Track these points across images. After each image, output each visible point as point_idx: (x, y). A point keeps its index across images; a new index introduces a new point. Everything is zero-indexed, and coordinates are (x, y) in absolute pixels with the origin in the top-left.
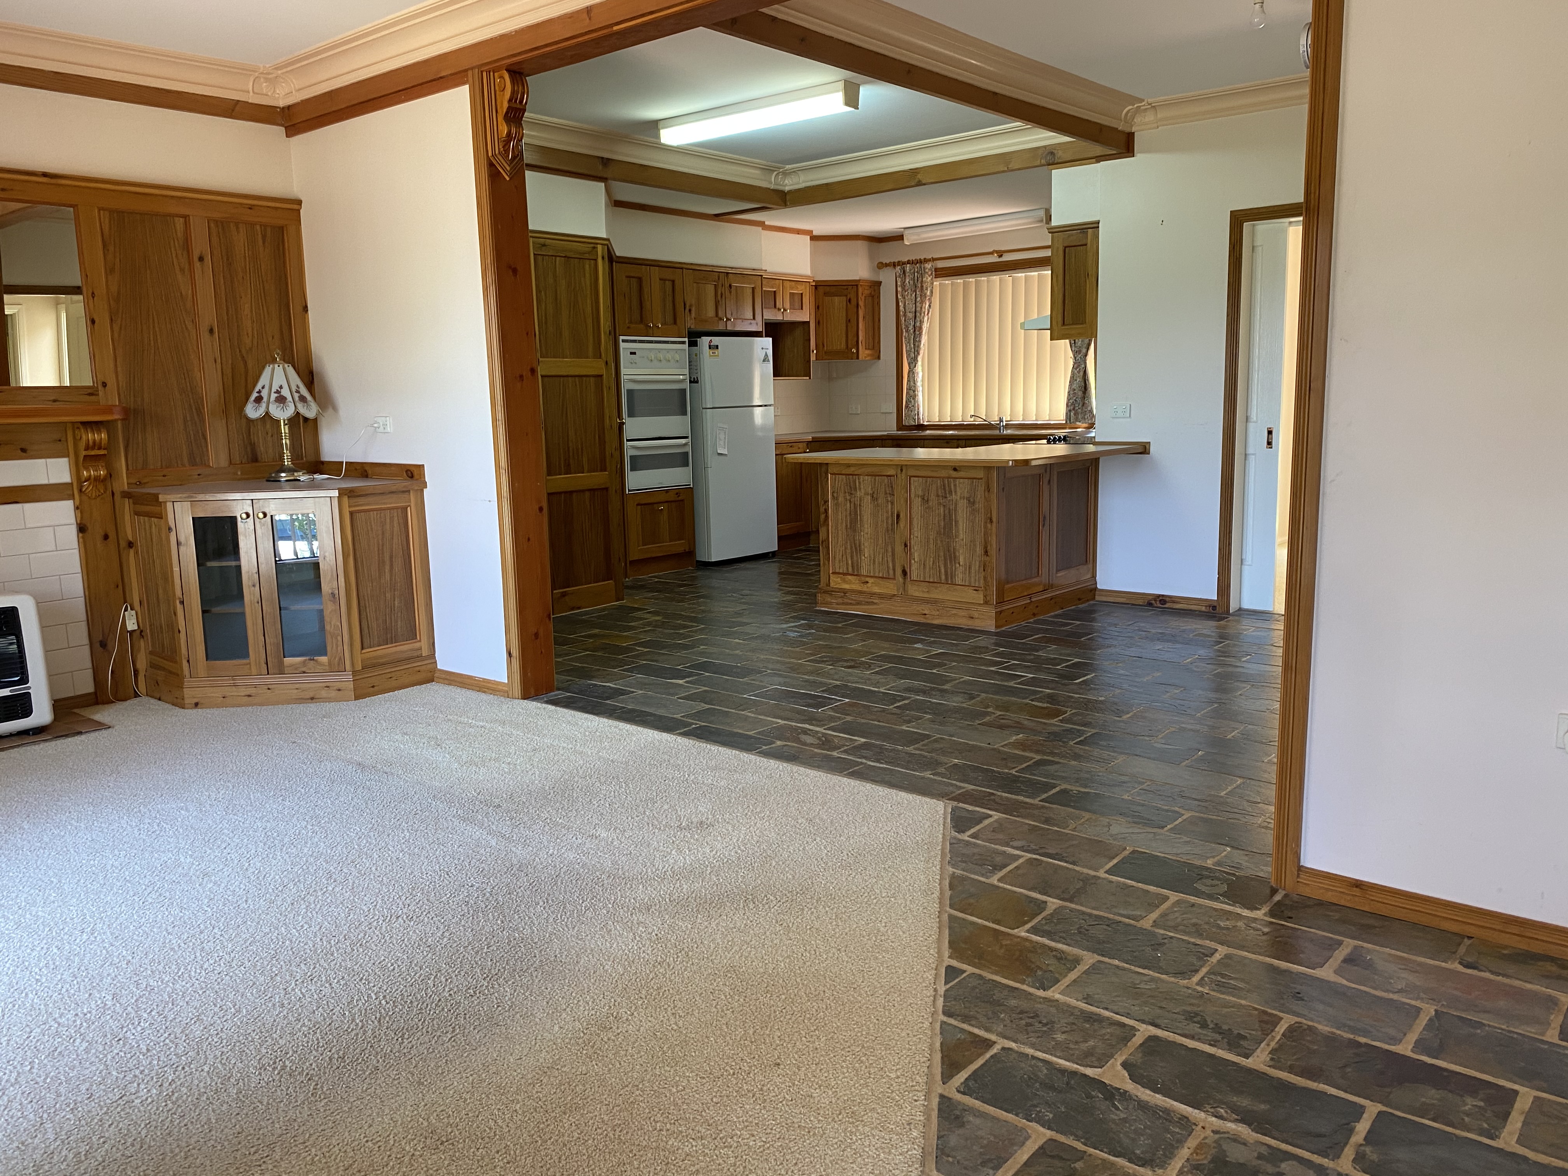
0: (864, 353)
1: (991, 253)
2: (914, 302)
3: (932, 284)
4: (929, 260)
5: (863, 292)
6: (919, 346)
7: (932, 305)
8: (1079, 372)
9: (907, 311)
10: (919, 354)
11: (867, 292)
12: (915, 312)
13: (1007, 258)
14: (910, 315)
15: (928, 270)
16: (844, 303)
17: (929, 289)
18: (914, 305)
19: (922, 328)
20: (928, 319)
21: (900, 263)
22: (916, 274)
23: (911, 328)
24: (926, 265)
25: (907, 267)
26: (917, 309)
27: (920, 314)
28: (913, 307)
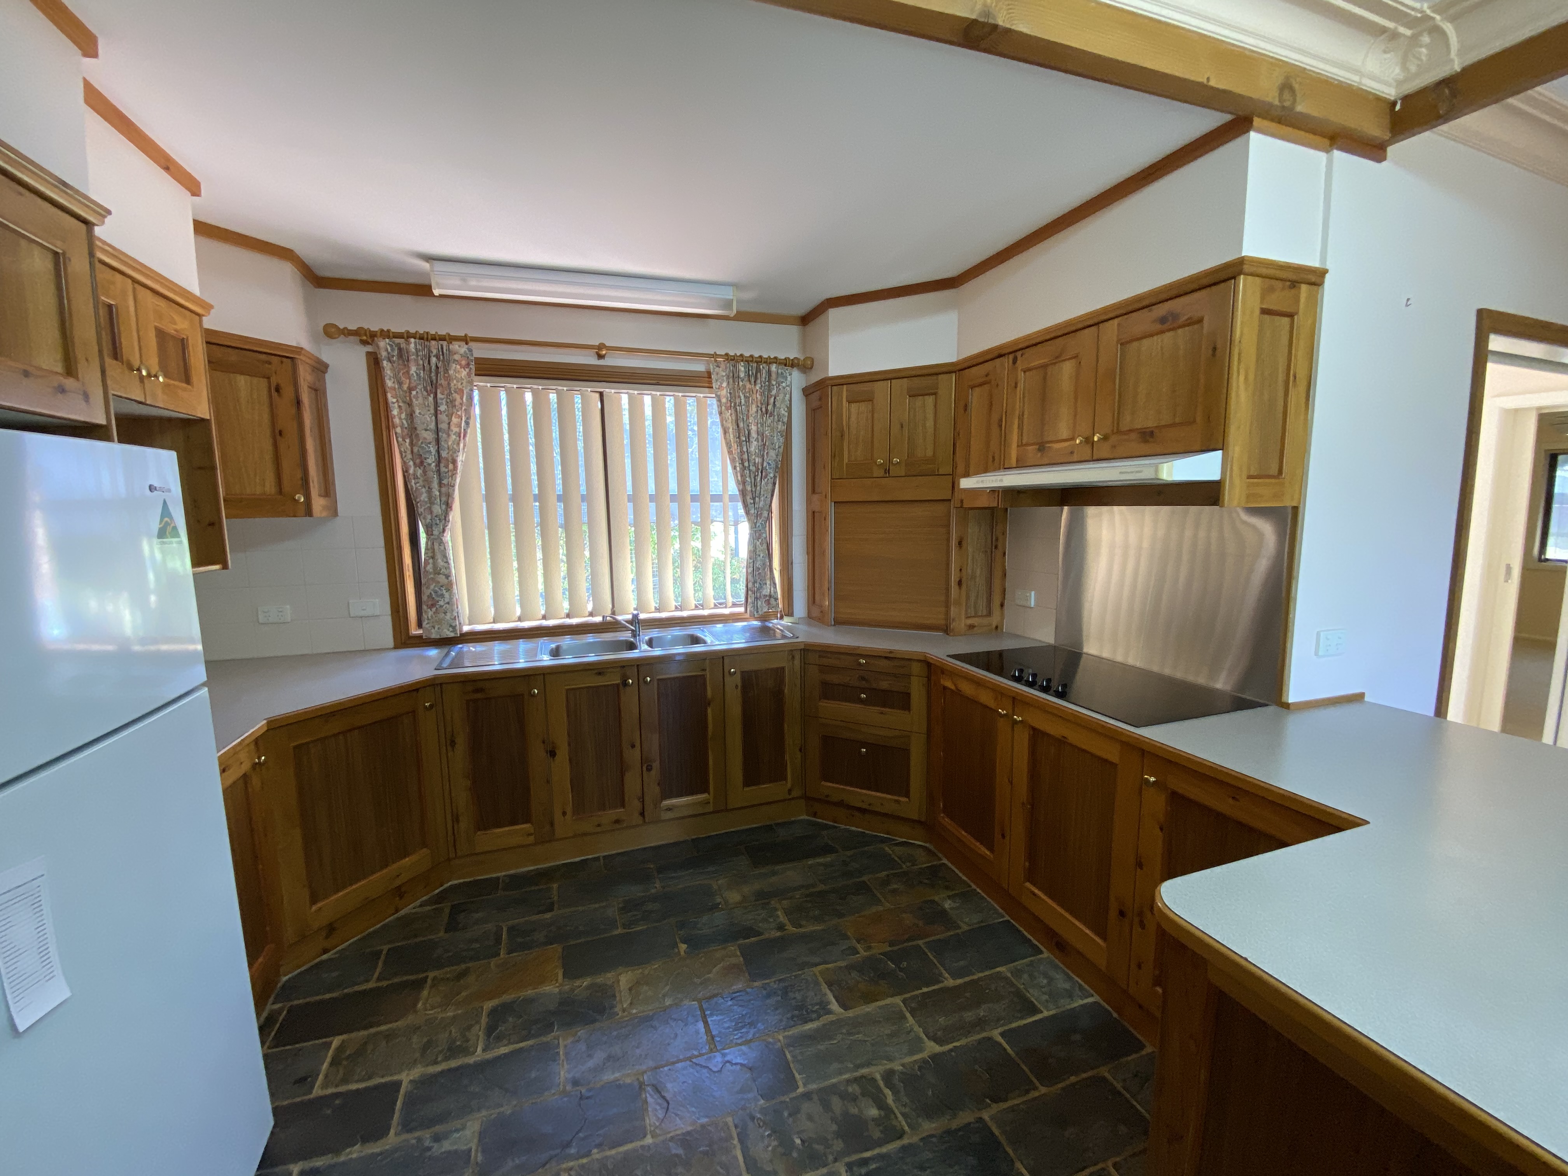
0: (318, 503)
1: (595, 348)
2: (432, 411)
3: (470, 385)
4: (465, 339)
5: (305, 376)
6: (449, 495)
7: (471, 422)
8: (761, 544)
9: (420, 427)
10: (448, 506)
11: (308, 378)
12: (437, 430)
13: (614, 360)
14: (429, 436)
15: (457, 357)
16: (265, 392)
17: (465, 392)
18: (434, 418)
19: (454, 462)
20: (464, 446)
21: (386, 334)
22: (434, 360)
23: (431, 460)
24: (455, 346)
25: (409, 343)
26: (440, 426)
27: (449, 435)
28: (431, 421)
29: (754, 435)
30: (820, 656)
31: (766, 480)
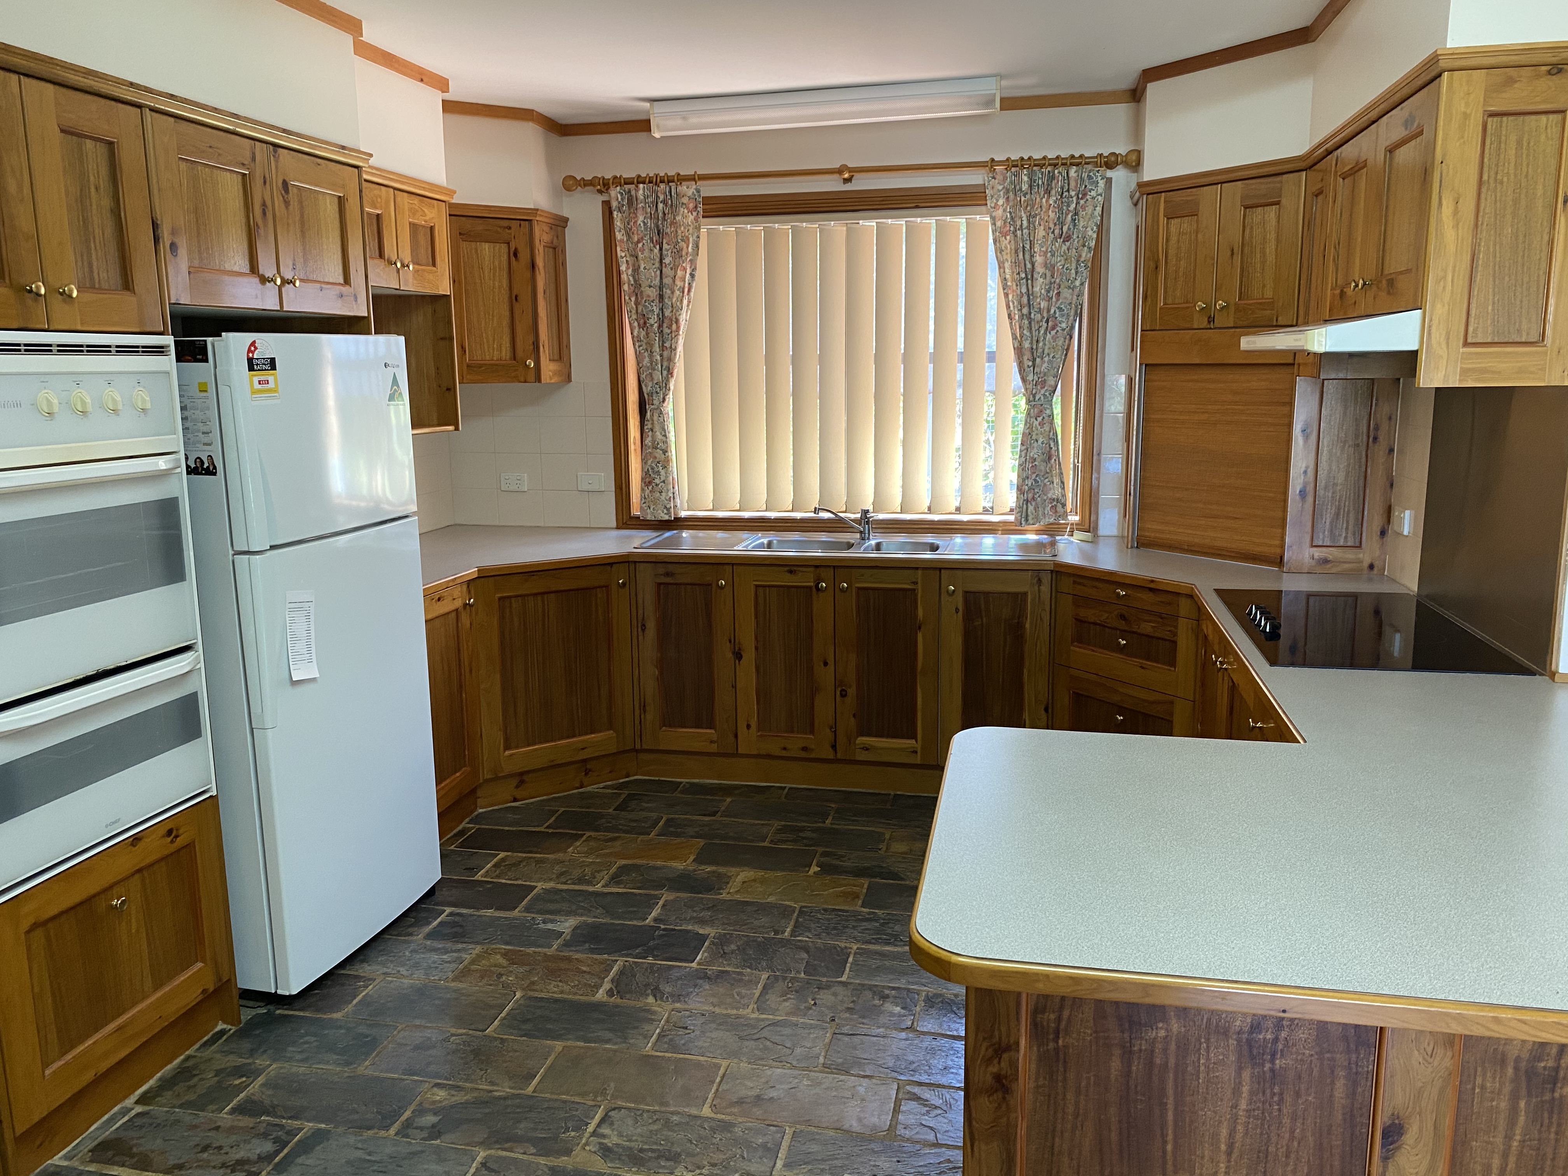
0: (548, 369)
1: (840, 171)
2: (657, 265)
3: (698, 228)
4: (692, 178)
5: (542, 237)
6: (670, 359)
7: (697, 274)
8: (1042, 424)
9: (644, 283)
10: (670, 373)
11: (546, 238)
12: (661, 288)
13: (862, 184)
14: (653, 293)
15: (685, 200)
16: (505, 257)
17: (691, 240)
18: (658, 272)
19: (677, 321)
20: (689, 302)
21: (618, 181)
22: (661, 206)
23: (653, 320)
24: (683, 188)
25: (637, 190)
26: (665, 281)
27: (673, 293)
28: (656, 276)
29: (1040, 269)
30: (1074, 582)
31: (1053, 333)
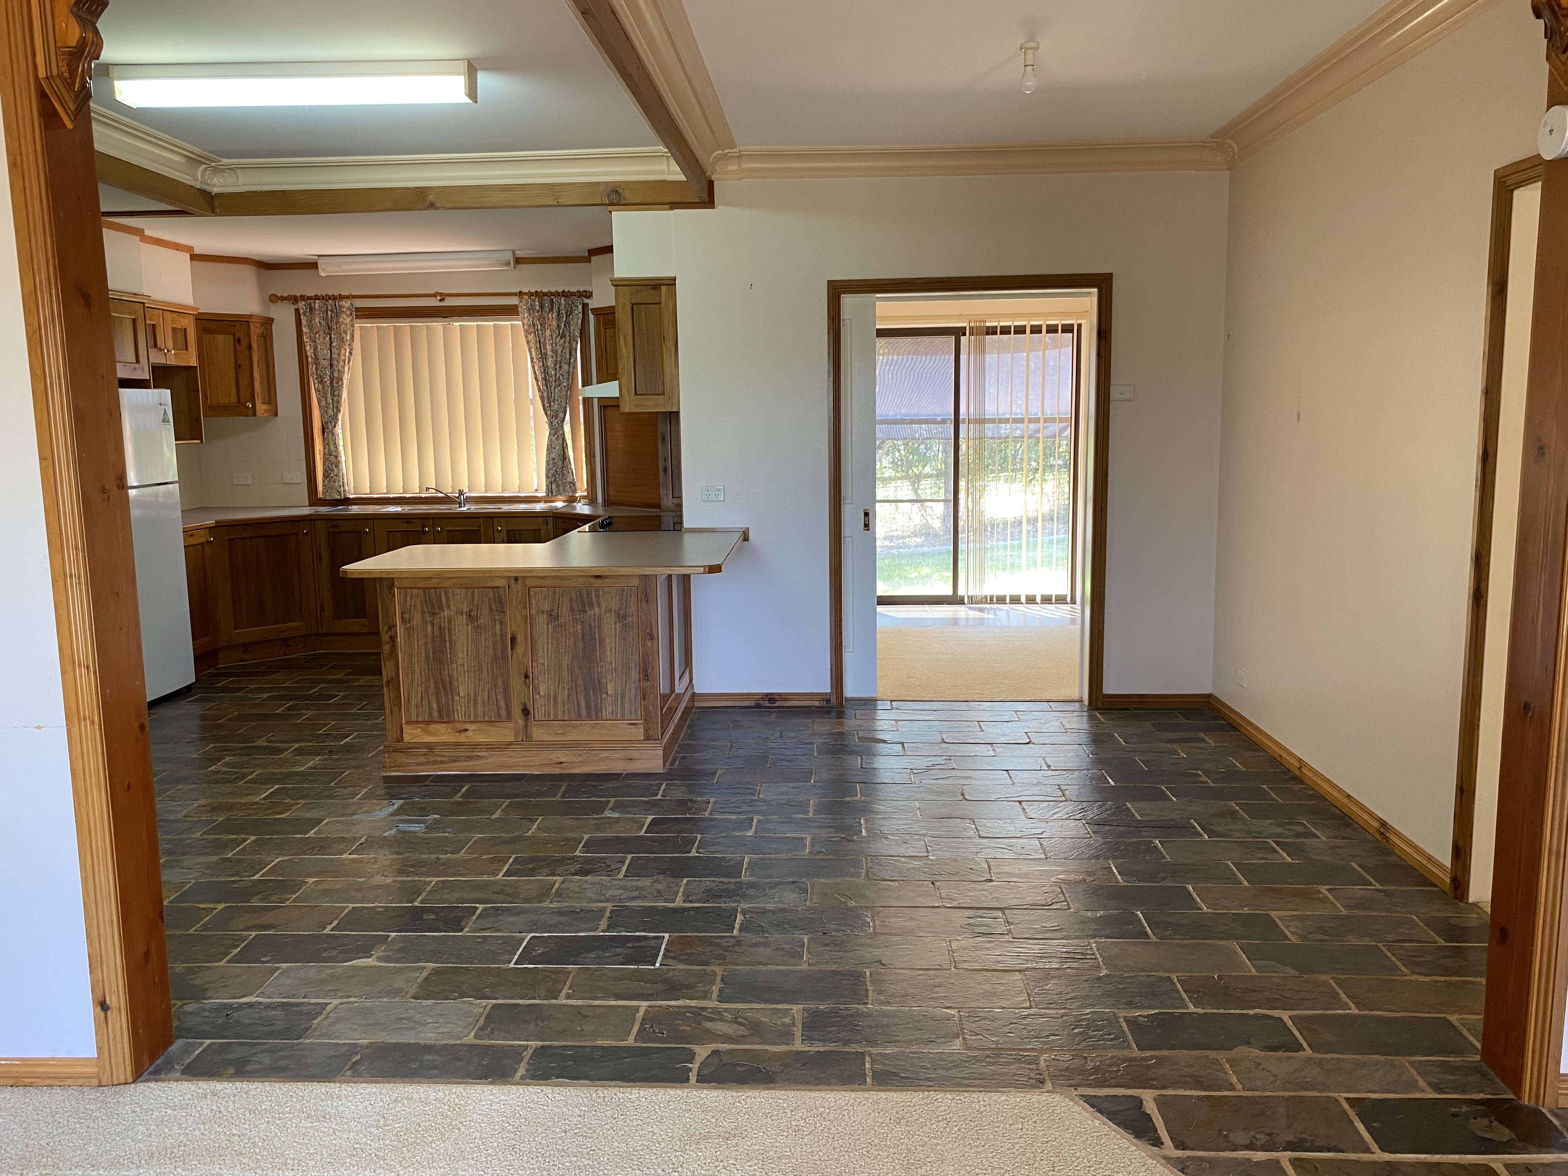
0: (261, 408)
1: (434, 295)
2: (328, 347)
3: (353, 326)
4: (347, 297)
5: (255, 330)
6: (338, 402)
7: (353, 352)
8: (557, 439)
9: (320, 357)
10: (338, 410)
11: (258, 331)
12: (331, 360)
13: (449, 302)
14: (326, 363)
15: (344, 310)
16: (232, 344)
17: (349, 332)
18: (329, 351)
19: (342, 380)
20: (349, 368)
21: (303, 298)
22: (329, 313)
23: (327, 379)
24: (343, 303)
25: (315, 303)
26: (333, 356)
27: (339, 363)
28: (327, 353)
29: (550, 353)
30: (563, 522)
31: (559, 388)
